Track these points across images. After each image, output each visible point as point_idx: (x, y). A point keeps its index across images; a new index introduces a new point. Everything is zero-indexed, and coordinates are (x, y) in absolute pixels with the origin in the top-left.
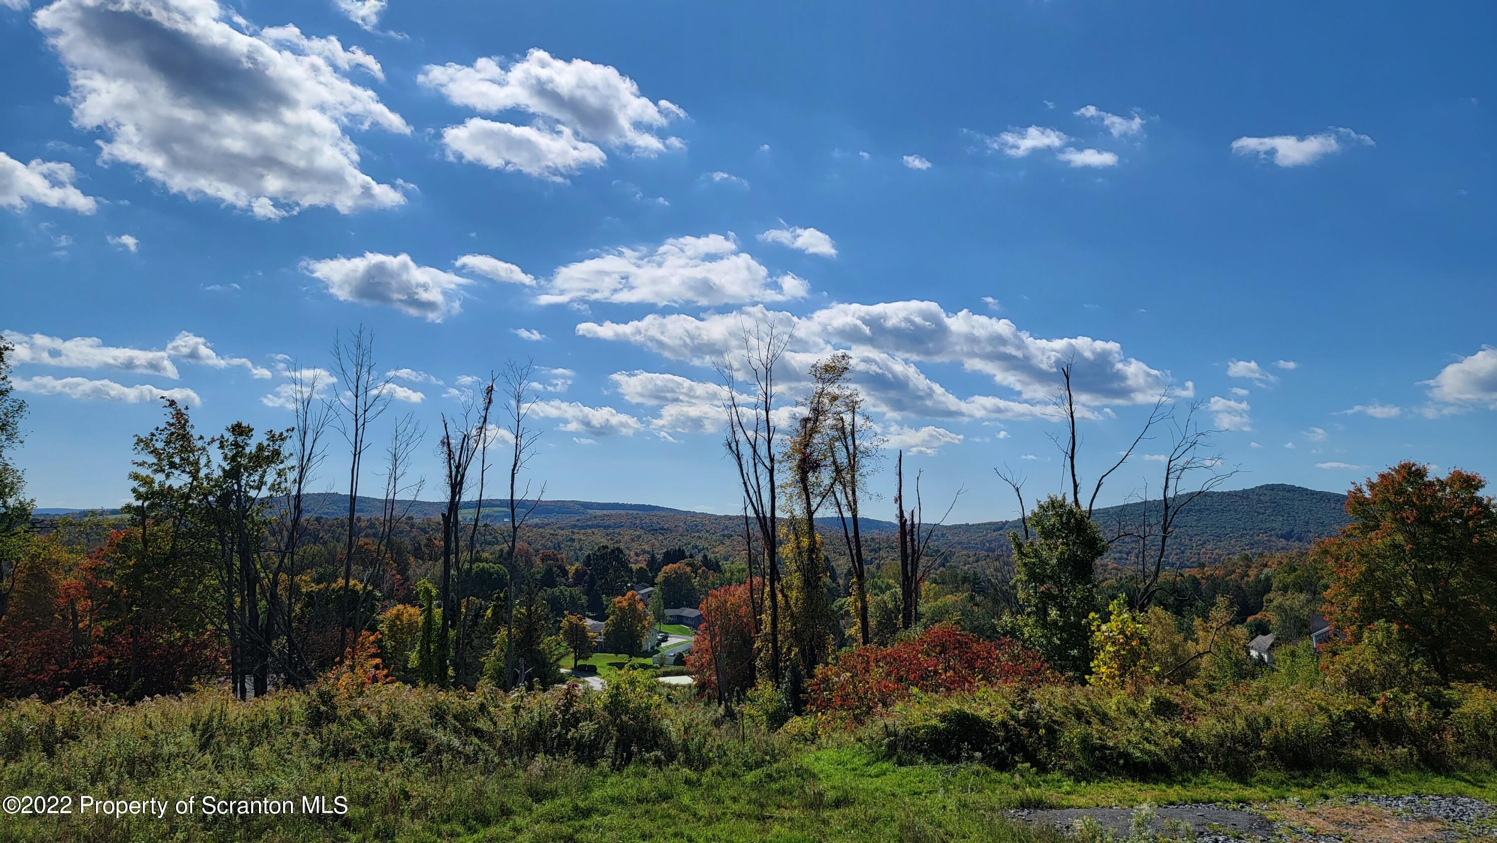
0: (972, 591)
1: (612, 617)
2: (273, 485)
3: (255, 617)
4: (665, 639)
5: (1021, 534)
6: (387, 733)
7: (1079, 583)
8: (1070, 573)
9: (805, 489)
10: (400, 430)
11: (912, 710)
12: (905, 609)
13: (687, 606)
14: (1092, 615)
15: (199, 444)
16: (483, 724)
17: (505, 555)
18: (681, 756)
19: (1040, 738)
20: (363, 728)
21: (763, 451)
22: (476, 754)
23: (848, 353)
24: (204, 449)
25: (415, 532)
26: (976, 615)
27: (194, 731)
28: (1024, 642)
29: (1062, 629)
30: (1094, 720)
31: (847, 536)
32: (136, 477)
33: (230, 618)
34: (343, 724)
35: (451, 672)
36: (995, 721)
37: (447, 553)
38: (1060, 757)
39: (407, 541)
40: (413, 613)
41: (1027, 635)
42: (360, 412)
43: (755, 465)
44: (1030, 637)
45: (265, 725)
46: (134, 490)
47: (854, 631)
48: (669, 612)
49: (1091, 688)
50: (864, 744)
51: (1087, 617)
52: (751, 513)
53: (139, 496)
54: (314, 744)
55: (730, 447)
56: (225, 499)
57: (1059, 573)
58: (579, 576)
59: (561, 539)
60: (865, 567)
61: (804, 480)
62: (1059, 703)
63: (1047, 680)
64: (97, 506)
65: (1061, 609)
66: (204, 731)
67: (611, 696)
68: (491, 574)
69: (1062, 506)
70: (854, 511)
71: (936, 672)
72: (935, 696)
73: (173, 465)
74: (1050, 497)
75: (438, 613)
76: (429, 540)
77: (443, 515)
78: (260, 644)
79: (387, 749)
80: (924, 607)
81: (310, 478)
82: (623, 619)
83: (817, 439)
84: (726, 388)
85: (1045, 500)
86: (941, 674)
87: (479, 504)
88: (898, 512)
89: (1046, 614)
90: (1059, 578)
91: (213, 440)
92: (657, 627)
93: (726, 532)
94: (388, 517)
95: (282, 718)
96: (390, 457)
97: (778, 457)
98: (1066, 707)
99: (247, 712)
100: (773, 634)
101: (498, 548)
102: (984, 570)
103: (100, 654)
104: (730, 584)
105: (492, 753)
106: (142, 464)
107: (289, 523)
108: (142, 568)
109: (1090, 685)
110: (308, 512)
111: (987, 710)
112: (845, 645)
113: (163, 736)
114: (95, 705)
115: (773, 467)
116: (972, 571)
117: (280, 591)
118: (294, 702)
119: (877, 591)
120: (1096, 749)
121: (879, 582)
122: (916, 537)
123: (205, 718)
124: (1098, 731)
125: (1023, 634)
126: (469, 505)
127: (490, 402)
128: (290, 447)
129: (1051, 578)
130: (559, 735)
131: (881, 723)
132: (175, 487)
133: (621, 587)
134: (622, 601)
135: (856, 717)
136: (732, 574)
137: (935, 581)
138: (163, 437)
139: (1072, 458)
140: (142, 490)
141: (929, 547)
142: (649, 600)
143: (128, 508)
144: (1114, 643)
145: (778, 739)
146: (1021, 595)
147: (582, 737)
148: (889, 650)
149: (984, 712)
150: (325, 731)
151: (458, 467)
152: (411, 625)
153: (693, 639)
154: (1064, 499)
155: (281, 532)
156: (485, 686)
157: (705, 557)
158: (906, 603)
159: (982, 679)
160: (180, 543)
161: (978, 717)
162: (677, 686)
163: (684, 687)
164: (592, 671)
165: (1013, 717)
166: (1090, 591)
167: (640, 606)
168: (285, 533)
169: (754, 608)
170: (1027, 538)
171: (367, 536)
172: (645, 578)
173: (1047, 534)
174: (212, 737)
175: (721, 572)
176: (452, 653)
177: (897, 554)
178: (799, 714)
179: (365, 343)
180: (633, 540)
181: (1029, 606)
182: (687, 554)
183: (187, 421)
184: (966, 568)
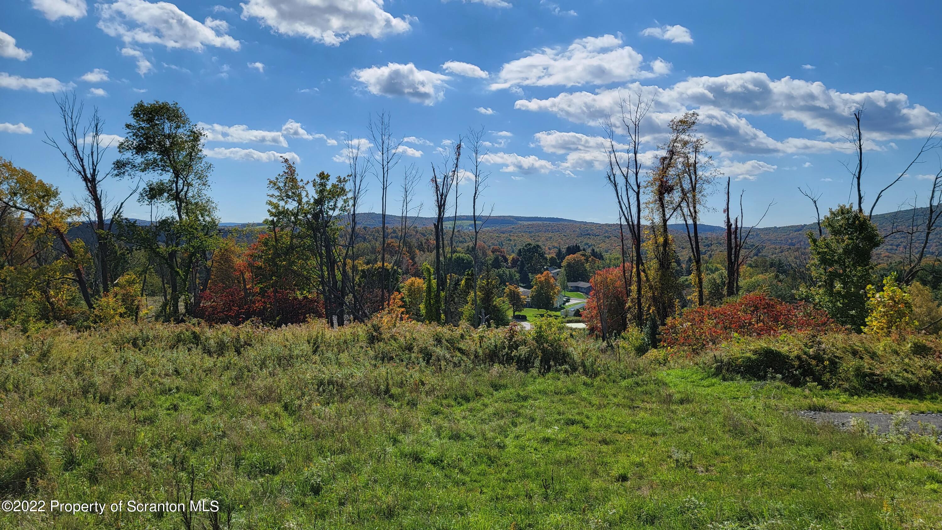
0: (778, 272)
1: (535, 287)
2: (341, 207)
3: (335, 282)
4: (568, 301)
5: (816, 233)
6: (410, 348)
7: (859, 266)
8: (853, 259)
9: (662, 206)
10: (408, 173)
11: (733, 347)
12: (729, 283)
13: (581, 281)
14: (869, 286)
15: (301, 184)
16: (462, 345)
17: (470, 249)
18: (581, 369)
19: (825, 367)
20: (397, 345)
21: (632, 180)
22: (460, 362)
23: (696, 111)
24: (303, 187)
25: (418, 236)
26: (780, 288)
27: (309, 343)
28: (815, 305)
29: (844, 297)
30: (866, 357)
31: (689, 236)
32: (270, 203)
33: (322, 283)
34: (386, 343)
35: (443, 316)
36: (792, 355)
37: (438, 247)
38: (839, 379)
39: (414, 240)
40: (419, 282)
41: (817, 301)
42: (385, 163)
43: (627, 190)
44: (820, 301)
45: (345, 342)
46: (269, 211)
47: (693, 296)
48: (570, 284)
49: (865, 336)
50: (700, 367)
51: (864, 289)
52: (624, 222)
53: (272, 214)
54: (371, 353)
55: (610, 179)
56: (316, 216)
57: (844, 259)
58: (514, 261)
59: (503, 239)
60: (701, 256)
61: (661, 200)
62: (840, 345)
63: (832, 330)
64: (251, 222)
65: (844, 283)
66: (315, 344)
67: (537, 332)
68: (464, 260)
69: (849, 211)
70: (694, 219)
71: (750, 324)
72: (749, 338)
73: (288, 197)
74: (839, 206)
75: (434, 282)
76: (427, 240)
77: (435, 224)
78: (339, 298)
79: (410, 358)
80: (742, 282)
81: (360, 203)
82: (542, 288)
83: (672, 172)
84: (609, 140)
85: (835, 208)
86: (754, 325)
87: (455, 218)
88: (726, 219)
89: (832, 286)
90: (844, 262)
91: (308, 182)
92: (563, 293)
93: (606, 235)
94: (404, 227)
95: (354, 338)
96: (403, 190)
97: (642, 184)
98: (845, 348)
99: (336, 334)
100: (638, 298)
101: (466, 245)
102: (786, 258)
103: (258, 301)
104: (609, 267)
105: (469, 362)
106: (272, 196)
107: (350, 230)
108: (277, 255)
109: (865, 333)
110: (359, 224)
111: (786, 348)
112: (686, 306)
113: (293, 346)
114: (258, 328)
115: (639, 191)
116: (777, 259)
117: (347, 268)
118: (359, 329)
119: (709, 272)
120: (866, 375)
121: (710, 266)
122: (738, 235)
123: (314, 337)
124: (868, 364)
125: (814, 300)
126: (449, 219)
127: (459, 154)
128: (348, 186)
129: (836, 262)
130: (507, 354)
131: (711, 354)
132: (291, 209)
133: (541, 269)
134: (541, 277)
135: (694, 350)
136: (610, 261)
137: (750, 266)
138: (282, 180)
139: (859, 178)
140: (274, 211)
141: (746, 243)
142: (558, 277)
143: (266, 221)
144: (884, 306)
145: (642, 361)
146: (814, 274)
147: (520, 355)
148: (718, 308)
149: (784, 349)
150: (376, 346)
151: (442, 195)
152: (419, 290)
153: (586, 301)
154: (851, 207)
155: (345, 235)
156: (464, 324)
157: (593, 250)
158: (730, 279)
159: (783, 329)
160: (294, 241)
161: (780, 353)
162: (576, 329)
163: (580, 329)
164: (524, 318)
165: (805, 353)
166: (867, 270)
167: (552, 281)
168: (348, 236)
169: (626, 281)
170: (821, 235)
171: (392, 238)
172: (555, 263)
173: (836, 232)
174: (318, 347)
175: (603, 259)
176: (443, 306)
177: (725, 246)
178: (656, 348)
179: (386, 121)
180: (547, 240)
181: (821, 281)
182: (581, 248)
183: (294, 171)
184: (773, 257)
